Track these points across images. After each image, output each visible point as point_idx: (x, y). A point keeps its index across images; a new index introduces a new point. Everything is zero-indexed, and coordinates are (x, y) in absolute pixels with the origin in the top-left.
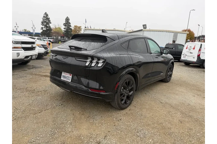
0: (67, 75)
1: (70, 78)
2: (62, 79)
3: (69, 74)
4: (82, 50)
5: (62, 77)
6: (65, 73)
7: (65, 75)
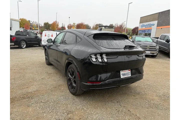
0: (126, 72)
1: (129, 73)
2: (121, 77)
3: (128, 70)
4: (134, 48)
5: (121, 76)
6: (124, 71)
7: (124, 73)
